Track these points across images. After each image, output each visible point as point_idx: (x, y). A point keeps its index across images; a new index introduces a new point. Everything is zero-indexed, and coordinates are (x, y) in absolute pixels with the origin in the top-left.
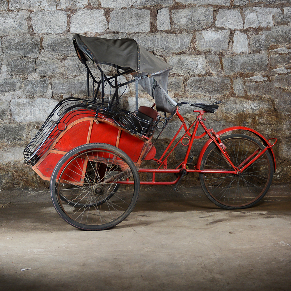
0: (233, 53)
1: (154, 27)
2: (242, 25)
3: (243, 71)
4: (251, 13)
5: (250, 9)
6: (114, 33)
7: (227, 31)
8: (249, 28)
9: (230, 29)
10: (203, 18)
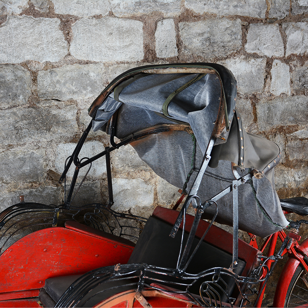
0: (270, 95)
1: (151, 52)
2: (283, 50)
3: (283, 124)
4: (295, 31)
5: (293, 26)
6: (80, 62)
7: (262, 59)
8: (292, 56)
9: (266, 56)
10: (227, 38)
